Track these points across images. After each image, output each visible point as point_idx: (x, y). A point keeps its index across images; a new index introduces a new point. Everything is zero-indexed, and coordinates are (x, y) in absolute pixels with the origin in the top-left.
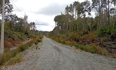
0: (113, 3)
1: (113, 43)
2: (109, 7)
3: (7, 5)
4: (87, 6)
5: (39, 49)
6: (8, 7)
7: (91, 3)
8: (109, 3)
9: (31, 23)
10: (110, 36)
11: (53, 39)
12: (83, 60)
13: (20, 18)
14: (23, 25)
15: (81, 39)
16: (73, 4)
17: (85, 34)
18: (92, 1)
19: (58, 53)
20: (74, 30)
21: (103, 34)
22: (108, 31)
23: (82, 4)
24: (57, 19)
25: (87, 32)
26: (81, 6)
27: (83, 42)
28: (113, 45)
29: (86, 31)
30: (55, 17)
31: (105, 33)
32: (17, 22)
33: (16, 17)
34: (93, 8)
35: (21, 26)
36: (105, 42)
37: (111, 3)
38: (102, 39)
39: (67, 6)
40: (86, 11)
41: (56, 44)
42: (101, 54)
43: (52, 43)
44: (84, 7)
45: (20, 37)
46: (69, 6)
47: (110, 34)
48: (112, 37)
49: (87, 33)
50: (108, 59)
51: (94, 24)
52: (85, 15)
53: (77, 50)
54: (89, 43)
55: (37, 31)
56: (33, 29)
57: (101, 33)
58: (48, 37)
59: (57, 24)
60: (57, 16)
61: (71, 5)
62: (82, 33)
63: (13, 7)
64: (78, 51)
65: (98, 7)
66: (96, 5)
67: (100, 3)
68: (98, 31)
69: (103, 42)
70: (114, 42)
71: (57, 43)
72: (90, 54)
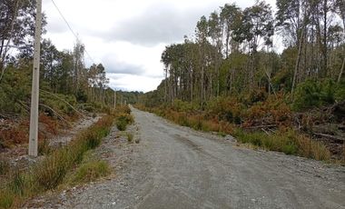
0: (338, 10)
1: (339, 128)
2: (325, 23)
3: (29, 15)
4: (263, 20)
5: (137, 142)
6: (32, 19)
7: (275, 9)
8: (326, 12)
9: (93, 67)
10: (331, 108)
11: (163, 115)
12: (269, 172)
13: (62, 53)
14: (71, 73)
15: (246, 116)
16: (219, 12)
17: (257, 100)
18: (278, 4)
19: (194, 152)
20: (221, 88)
21: (310, 101)
22: (324, 93)
23: (246, 12)
24: (171, 56)
25: (263, 96)
26: (244, 18)
27: (253, 125)
28: (339, 132)
29: (259, 92)
30: (165, 49)
31: (317, 98)
32: (55, 62)
33: (53, 47)
34: (279, 24)
35: (66, 75)
36: (318, 124)
37: (333, 11)
38: (309, 115)
39: (203, 18)
40: (258, 33)
41: (178, 128)
42: (310, 156)
43: (162, 126)
44: (254, 21)
45: (66, 108)
46: (208, 19)
47: (331, 101)
48: (337, 110)
49: (261, 98)
50: (332, 169)
51: (280, 73)
52: (254, 46)
53: (243, 147)
54: (270, 128)
55: (110, 91)
56: (100, 84)
57: (306, 100)
58: (144, 110)
59: (171, 71)
60: (169, 45)
61: (214, 15)
62: (247, 97)
63: (47, 20)
64: (248, 147)
65: (293, 21)
66: (289, 18)
67: (301, 11)
68: (296, 94)
69: (311, 125)
70: (341, 126)
71: (178, 126)
72: (283, 157)
